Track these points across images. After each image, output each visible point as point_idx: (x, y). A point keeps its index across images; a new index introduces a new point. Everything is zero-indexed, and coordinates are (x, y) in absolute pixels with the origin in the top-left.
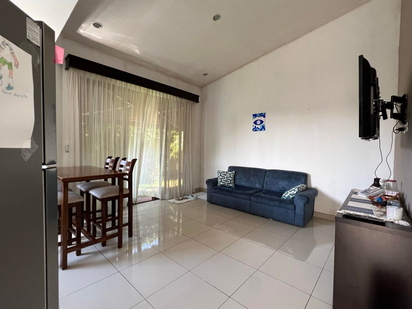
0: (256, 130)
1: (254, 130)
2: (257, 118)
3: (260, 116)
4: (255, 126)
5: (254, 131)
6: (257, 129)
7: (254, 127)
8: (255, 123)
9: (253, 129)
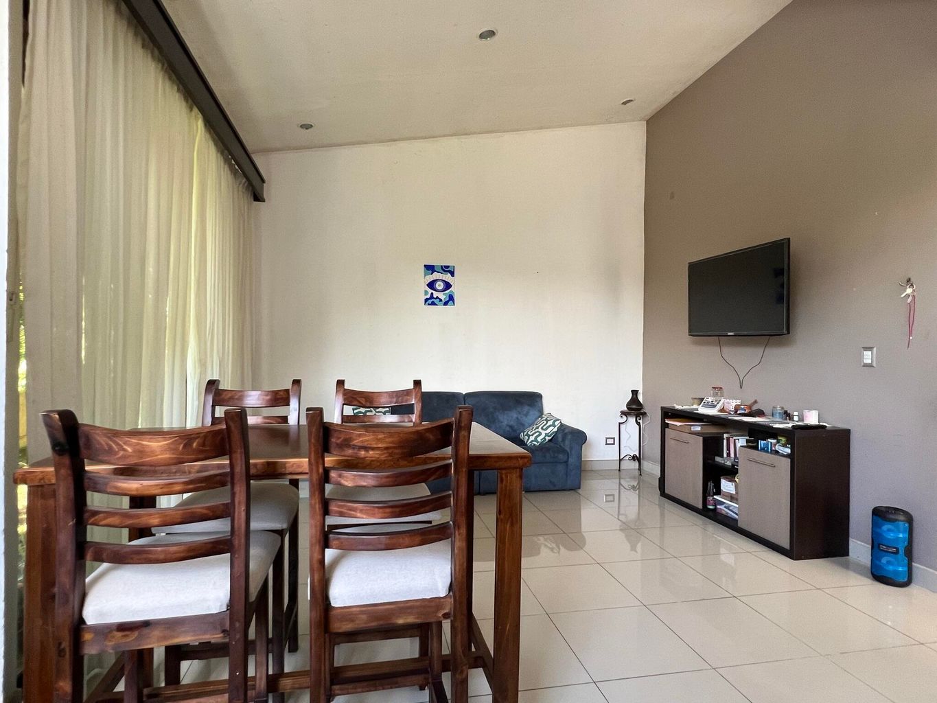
0: (433, 304)
1: (430, 302)
2: (436, 276)
3: (442, 271)
4: (432, 294)
5: (429, 304)
6: (437, 301)
7: (428, 296)
8: (431, 285)
9: (426, 300)
